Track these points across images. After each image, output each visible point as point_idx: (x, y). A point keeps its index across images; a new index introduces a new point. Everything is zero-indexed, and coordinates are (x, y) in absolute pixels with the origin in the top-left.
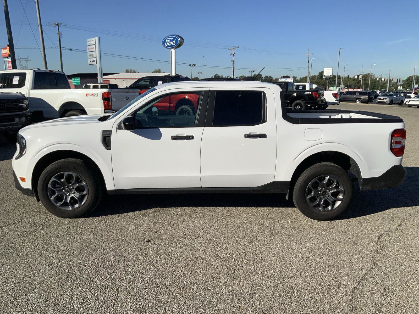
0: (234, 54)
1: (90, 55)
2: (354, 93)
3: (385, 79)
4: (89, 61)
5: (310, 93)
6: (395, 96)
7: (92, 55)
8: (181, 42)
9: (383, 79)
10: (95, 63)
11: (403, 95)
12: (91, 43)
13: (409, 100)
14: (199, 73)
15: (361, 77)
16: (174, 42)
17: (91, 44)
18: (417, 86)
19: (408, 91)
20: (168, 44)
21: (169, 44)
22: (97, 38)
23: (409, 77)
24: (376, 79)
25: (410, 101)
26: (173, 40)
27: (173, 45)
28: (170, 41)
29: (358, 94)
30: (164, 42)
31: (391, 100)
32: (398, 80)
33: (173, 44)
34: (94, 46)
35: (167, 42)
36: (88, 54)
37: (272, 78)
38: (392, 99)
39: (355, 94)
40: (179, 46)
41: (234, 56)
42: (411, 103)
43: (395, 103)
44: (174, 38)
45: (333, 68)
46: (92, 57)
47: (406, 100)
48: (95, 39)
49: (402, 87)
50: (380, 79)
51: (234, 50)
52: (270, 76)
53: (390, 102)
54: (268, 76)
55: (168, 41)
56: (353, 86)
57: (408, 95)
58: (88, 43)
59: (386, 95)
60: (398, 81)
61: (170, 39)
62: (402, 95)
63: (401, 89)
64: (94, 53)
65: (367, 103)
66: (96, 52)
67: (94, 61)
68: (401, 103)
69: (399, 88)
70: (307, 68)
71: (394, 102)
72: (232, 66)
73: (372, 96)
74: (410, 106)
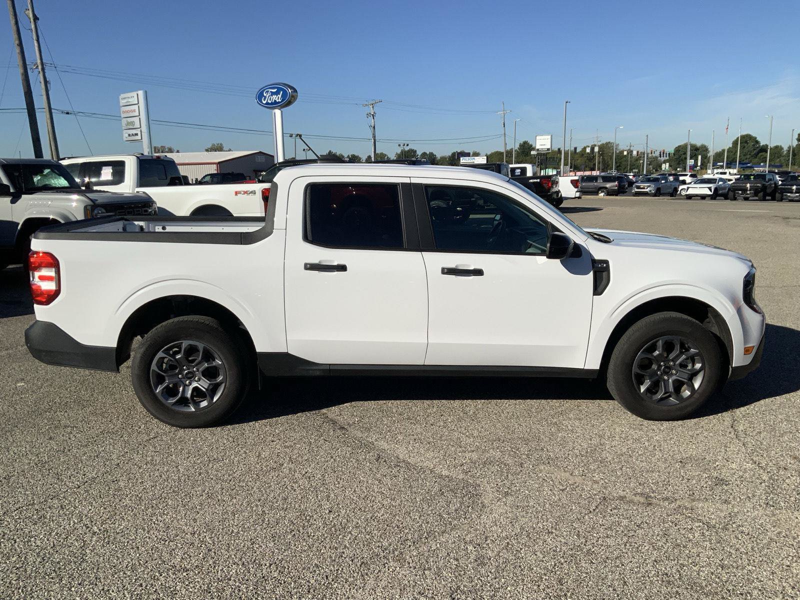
0: (373, 115)
1: (128, 123)
2: (595, 179)
3: (638, 152)
4: (127, 135)
5: (538, 180)
6: (663, 182)
7: (133, 123)
8: (293, 96)
9: (635, 153)
10: (139, 137)
11: (672, 180)
12: (129, 102)
13: (686, 188)
14: (304, 150)
15: (596, 149)
16: (280, 96)
17: (128, 104)
18: (692, 162)
19: (679, 172)
20: (267, 100)
21: (270, 100)
22: (141, 93)
23: (677, 146)
24: (622, 152)
25: (688, 188)
26: (277, 93)
27: (277, 101)
28: (272, 95)
29: (600, 180)
30: (260, 96)
31: (656, 188)
32: (660, 153)
33: (278, 99)
34: (136, 107)
35: (265, 97)
36: (124, 121)
37: (435, 155)
38: (659, 187)
39: (596, 181)
40: (289, 103)
41: (373, 118)
42: (691, 192)
43: (664, 193)
44: (280, 88)
45: (552, 136)
46: (132, 127)
47: (681, 187)
48: (137, 94)
49: (668, 164)
50: (630, 152)
51: (373, 107)
52: (431, 152)
53: (657, 192)
54: (428, 153)
55: (268, 95)
56: (583, 167)
57: (681, 178)
58: (122, 102)
59: (649, 180)
60: (662, 154)
61: (271, 92)
62: (671, 178)
63: (667, 168)
64: (136, 120)
65: (617, 195)
66: (140, 119)
67: (137, 134)
68: (674, 193)
69: (663, 166)
70: (503, 138)
71: (662, 192)
72: (371, 137)
73: (624, 182)
74: (689, 197)
